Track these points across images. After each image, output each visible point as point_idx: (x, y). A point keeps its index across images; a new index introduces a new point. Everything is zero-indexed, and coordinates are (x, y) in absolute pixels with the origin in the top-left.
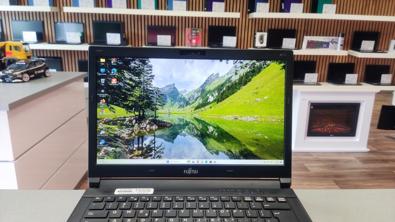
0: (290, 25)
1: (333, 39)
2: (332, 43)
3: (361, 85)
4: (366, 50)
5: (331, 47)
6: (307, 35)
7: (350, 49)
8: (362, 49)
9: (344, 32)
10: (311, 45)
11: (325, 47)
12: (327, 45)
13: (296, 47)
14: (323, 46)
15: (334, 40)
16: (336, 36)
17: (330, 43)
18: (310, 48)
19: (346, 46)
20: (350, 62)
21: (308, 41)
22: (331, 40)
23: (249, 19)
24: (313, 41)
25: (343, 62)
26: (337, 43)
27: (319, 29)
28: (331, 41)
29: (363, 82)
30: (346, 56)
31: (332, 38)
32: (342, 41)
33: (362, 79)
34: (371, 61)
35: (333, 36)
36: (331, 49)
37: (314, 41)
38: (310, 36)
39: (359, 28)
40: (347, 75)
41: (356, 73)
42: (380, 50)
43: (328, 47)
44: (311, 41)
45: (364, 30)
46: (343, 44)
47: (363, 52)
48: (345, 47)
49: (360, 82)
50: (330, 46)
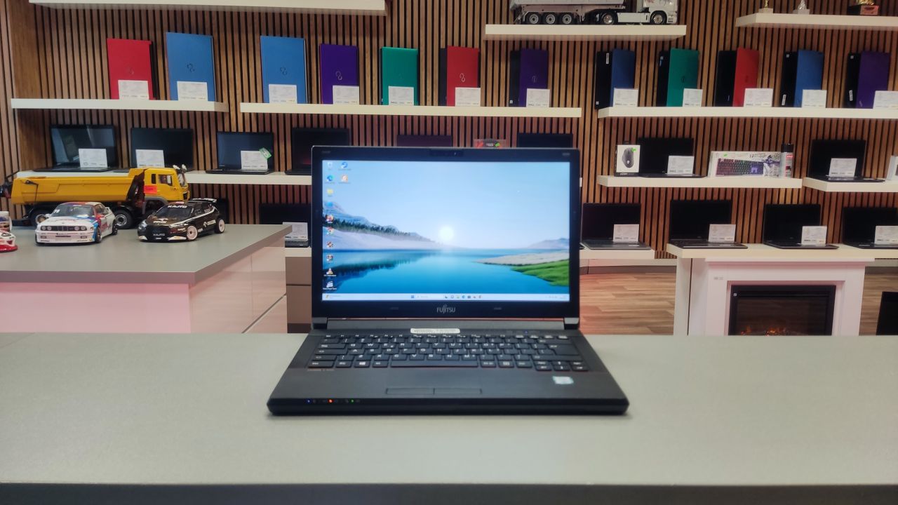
0: (681, 130)
1: (770, 157)
2: (769, 164)
3: (835, 248)
4: (839, 178)
5: (767, 171)
6: (716, 150)
7: (807, 176)
8: (830, 175)
9: (793, 142)
10: (726, 168)
11: (754, 173)
12: (759, 168)
13: (694, 172)
14: (750, 169)
15: (773, 159)
16: (776, 151)
17: (766, 165)
18: (725, 175)
19: (798, 169)
20: (808, 201)
21: (720, 160)
22: (766, 158)
23: (598, 119)
24: (730, 160)
25: (795, 202)
26: (778, 163)
27: (741, 137)
28: (767, 160)
29: (839, 243)
30: (799, 189)
31: (768, 154)
32: (789, 159)
33: (836, 238)
34: (852, 200)
35: (769, 150)
36: (766, 175)
37: (732, 160)
38: (723, 150)
39: (823, 134)
40: (805, 228)
41: (822, 225)
42: (871, 177)
43: (760, 171)
44: (725, 160)
45: (833, 137)
46: (790, 165)
47: (834, 180)
48: (795, 171)
49: (832, 242)
50: (764, 170)
